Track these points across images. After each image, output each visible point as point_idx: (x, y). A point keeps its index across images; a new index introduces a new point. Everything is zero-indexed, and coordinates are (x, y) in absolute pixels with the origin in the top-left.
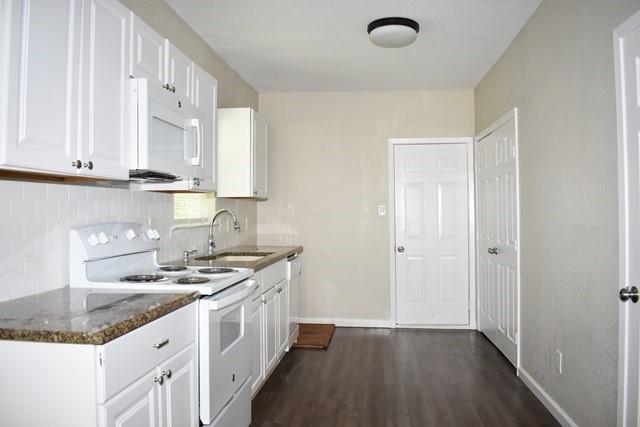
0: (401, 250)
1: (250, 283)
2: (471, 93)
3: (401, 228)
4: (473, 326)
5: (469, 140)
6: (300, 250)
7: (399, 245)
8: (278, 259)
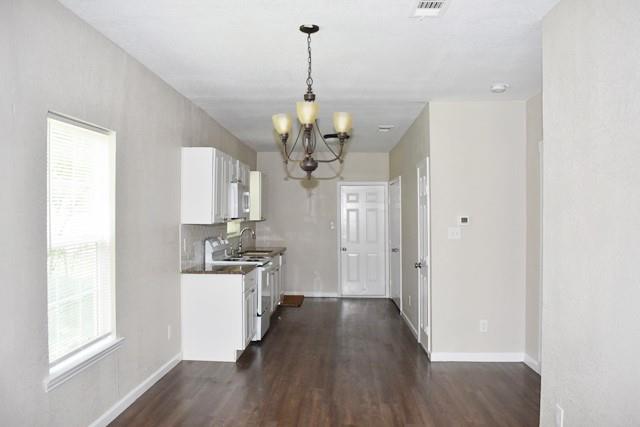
0: (344, 249)
1: (271, 263)
2: (388, 154)
3: (344, 237)
4: (387, 296)
5: (386, 183)
6: (285, 249)
7: (343, 246)
8: (276, 254)
